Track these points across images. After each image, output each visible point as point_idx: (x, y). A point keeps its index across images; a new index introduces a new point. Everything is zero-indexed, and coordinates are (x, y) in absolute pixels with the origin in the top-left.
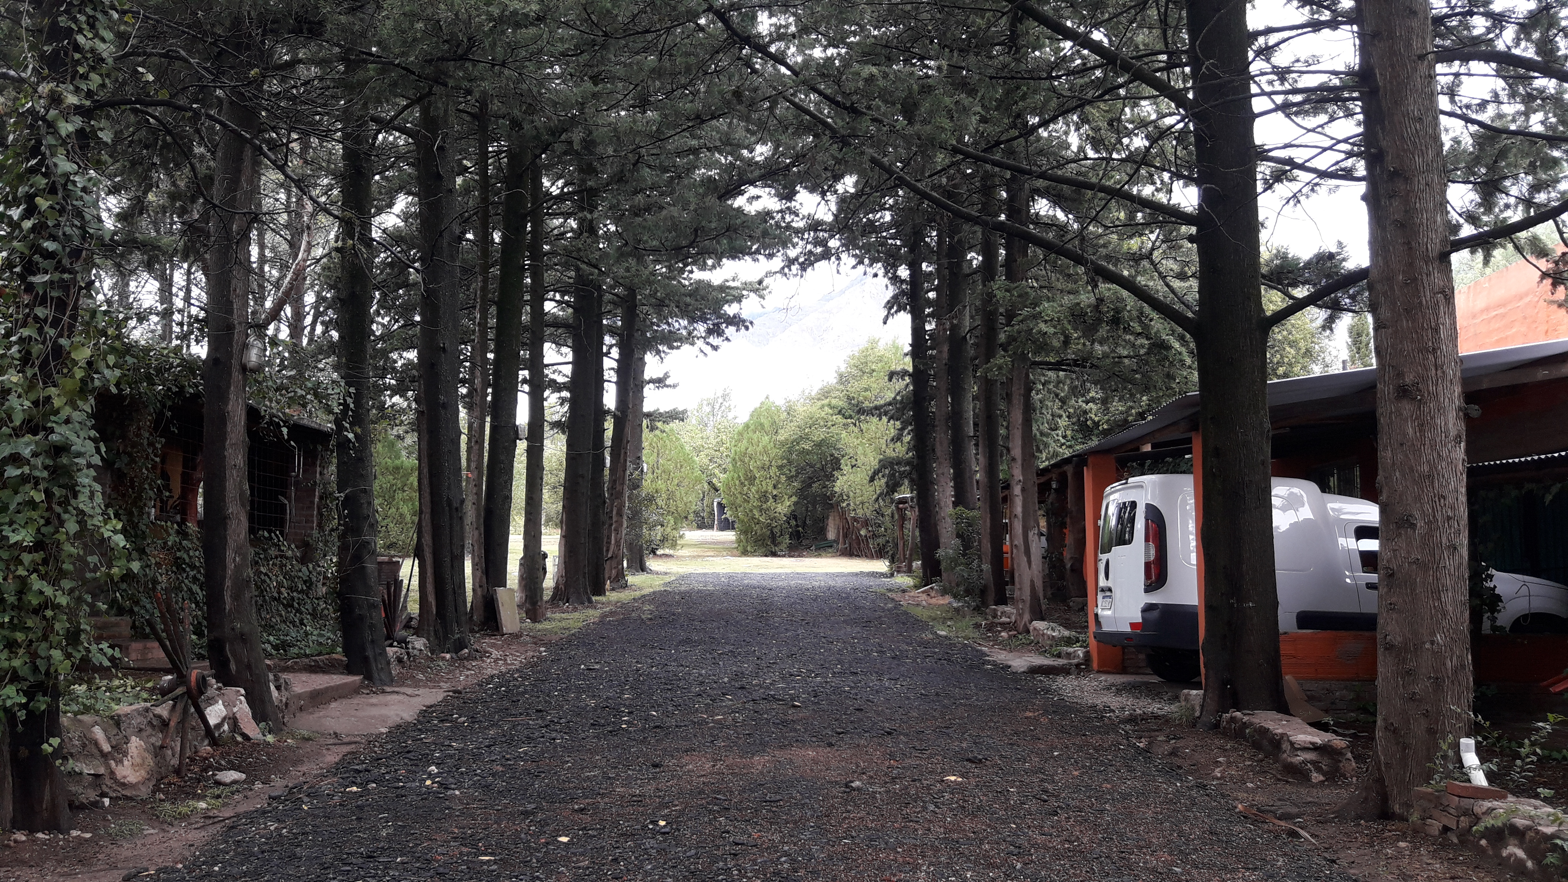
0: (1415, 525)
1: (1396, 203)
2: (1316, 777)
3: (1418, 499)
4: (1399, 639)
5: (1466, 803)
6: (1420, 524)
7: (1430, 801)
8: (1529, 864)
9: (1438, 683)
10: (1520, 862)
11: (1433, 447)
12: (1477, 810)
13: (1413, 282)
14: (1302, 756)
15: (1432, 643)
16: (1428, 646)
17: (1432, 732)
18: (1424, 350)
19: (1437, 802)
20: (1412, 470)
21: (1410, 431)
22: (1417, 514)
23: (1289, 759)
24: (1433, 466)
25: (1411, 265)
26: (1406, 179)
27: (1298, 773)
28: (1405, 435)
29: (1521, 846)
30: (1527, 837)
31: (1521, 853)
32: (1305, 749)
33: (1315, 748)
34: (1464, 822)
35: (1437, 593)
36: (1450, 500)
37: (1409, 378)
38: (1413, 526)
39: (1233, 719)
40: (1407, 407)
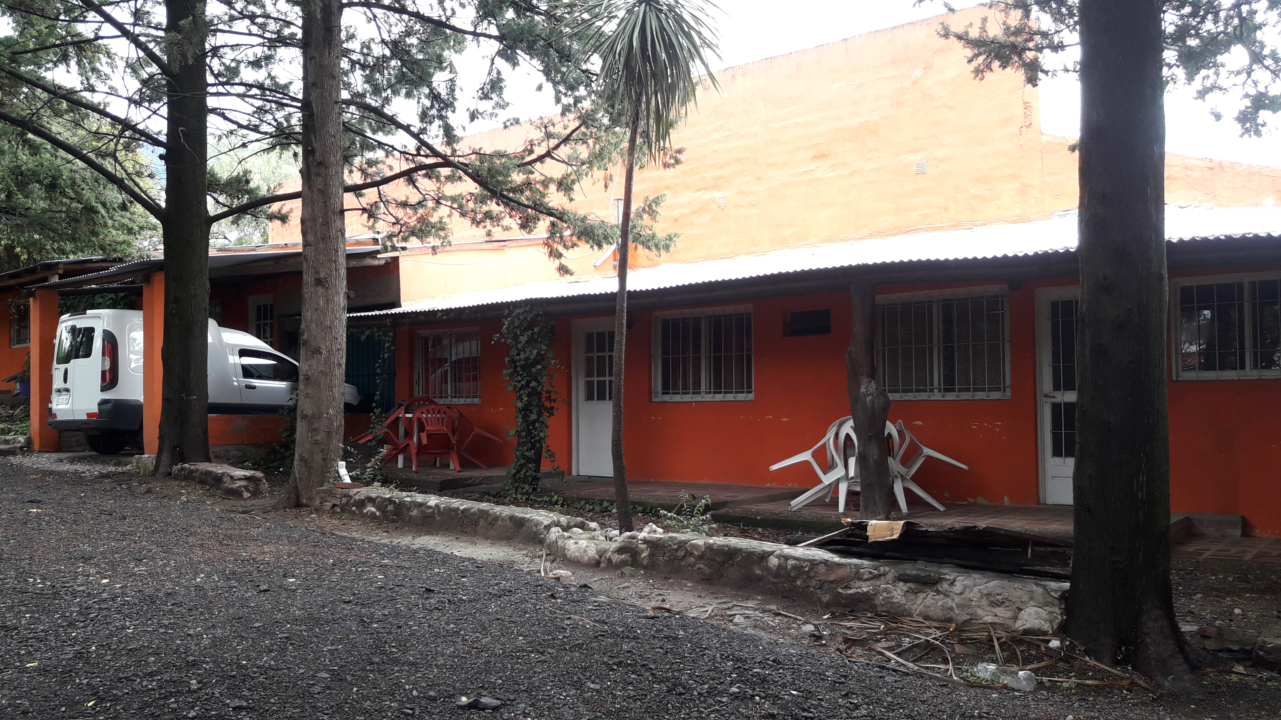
0: (322, 352)
1: (320, 179)
2: (246, 495)
3: (324, 339)
4: (311, 412)
5: (345, 491)
6: (324, 352)
7: (326, 493)
8: (378, 513)
9: (329, 434)
10: (373, 513)
11: (332, 312)
12: (351, 493)
13: (327, 224)
14: (239, 484)
15: (327, 414)
16: (325, 415)
17: (324, 459)
18: (330, 261)
19: (330, 493)
20: (321, 323)
21: (322, 303)
22: (323, 347)
23: (230, 486)
24: (332, 322)
25: (326, 214)
26: (326, 168)
27: (235, 493)
28: (319, 304)
29: (373, 506)
30: (377, 501)
31: (373, 509)
32: (240, 479)
33: (246, 478)
34: (344, 500)
35: (331, 388)
36: (339, 340)
37: (322, 275)
38: (321, 353)
39: (183, 469)
40: (320, 290)
